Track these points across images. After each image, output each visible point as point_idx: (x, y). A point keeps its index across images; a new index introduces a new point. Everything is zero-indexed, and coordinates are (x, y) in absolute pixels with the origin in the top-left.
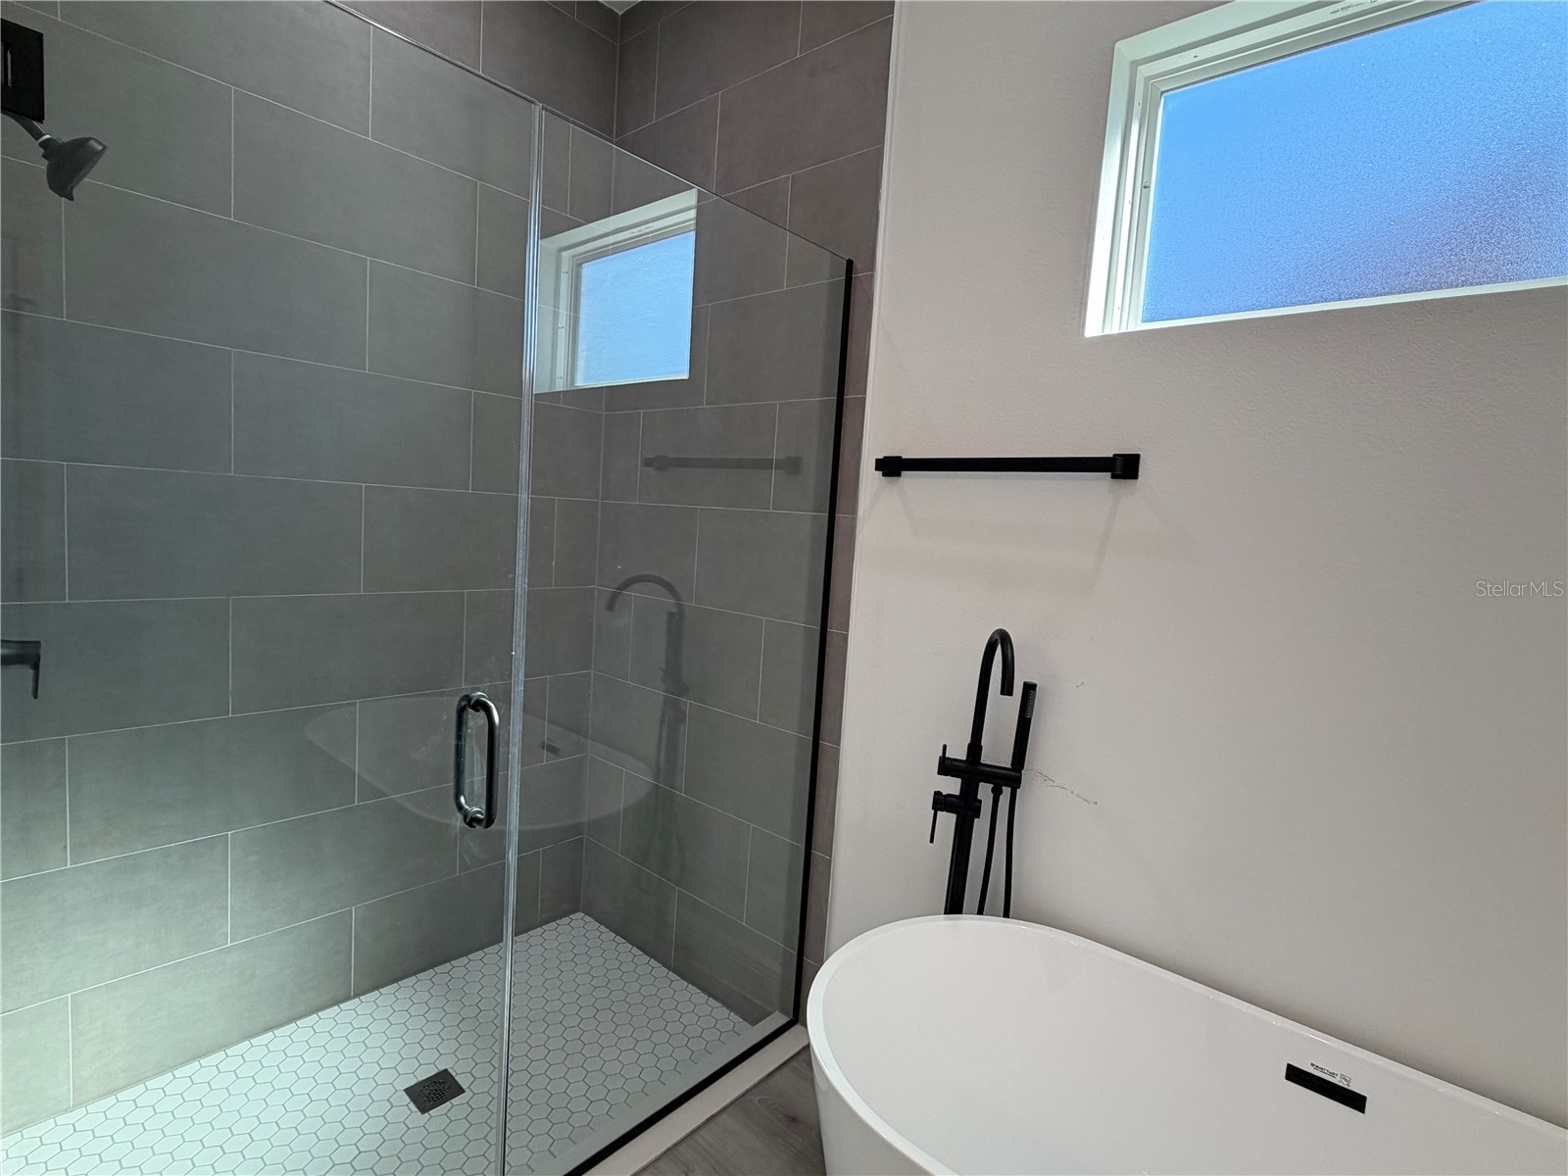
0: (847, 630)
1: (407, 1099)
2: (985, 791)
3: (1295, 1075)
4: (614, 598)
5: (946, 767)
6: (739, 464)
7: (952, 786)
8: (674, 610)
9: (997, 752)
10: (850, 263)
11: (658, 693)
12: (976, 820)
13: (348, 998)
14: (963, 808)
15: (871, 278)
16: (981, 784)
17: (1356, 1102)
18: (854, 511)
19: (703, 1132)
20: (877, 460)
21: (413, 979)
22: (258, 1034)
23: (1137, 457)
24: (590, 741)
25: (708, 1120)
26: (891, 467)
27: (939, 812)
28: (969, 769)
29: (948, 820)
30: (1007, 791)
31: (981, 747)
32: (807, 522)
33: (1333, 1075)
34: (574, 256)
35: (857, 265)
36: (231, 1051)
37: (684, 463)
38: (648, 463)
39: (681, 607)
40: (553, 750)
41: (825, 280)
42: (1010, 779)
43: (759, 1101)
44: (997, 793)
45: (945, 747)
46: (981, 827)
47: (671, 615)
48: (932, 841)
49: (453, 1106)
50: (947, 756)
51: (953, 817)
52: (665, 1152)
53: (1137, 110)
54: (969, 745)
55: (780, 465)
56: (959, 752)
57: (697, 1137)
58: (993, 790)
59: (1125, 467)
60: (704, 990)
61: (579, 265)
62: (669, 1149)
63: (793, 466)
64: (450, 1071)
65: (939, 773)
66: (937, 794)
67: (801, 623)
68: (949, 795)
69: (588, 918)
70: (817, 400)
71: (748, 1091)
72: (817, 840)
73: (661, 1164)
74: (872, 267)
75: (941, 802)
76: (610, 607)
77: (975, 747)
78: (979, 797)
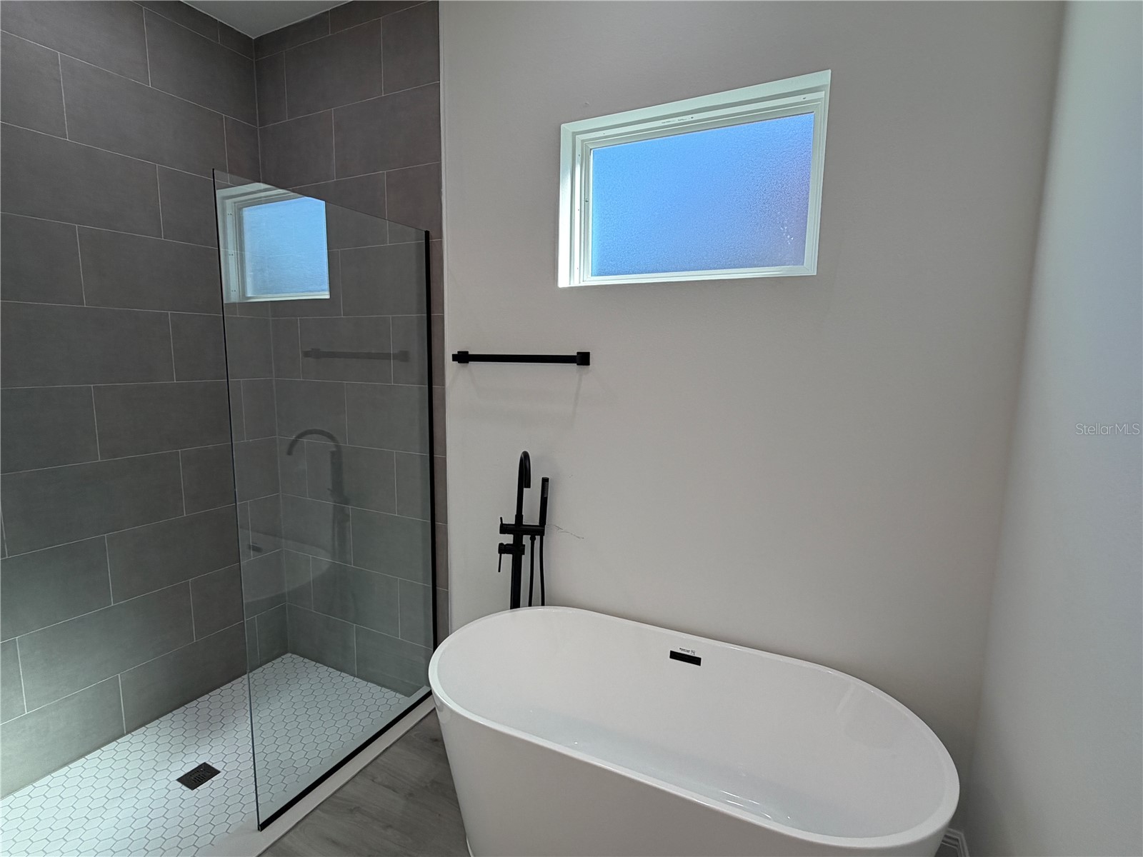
0: (446, 455)
1: (180, 784)
2: (526, 539)
3: (674, 655)
4: (293, 444)
5: (504, 529)
6: (369, 356)
7: (508, 539)
8: (334, 449)
9: (531, 518)
10: (427, 233)
11: (330, 504)
12: (523, 556)
13: (122, 735)
14: (515, 550)
15: (441, 243)
16: (524, 536)
17: (696, 661)
18: (443, 384)
19: (381, 758)
20: (453, 355)
21: (170, 715)
22: (55, 770)
23: (588, 353)
24: (283, 540)
25: (384, 751)
26: (462, 357)
27: (503, 555)
28: (517, 529)
29: (508, 559)
30: (538, 538)
31: (522, 516)
32: (417, 391)
33: (688, 651)
34: (235, 203)
35: (432, 234)
36: (37, 784)
37: (333, 355)
38: (306, 354)
39: (338, 446)
40: (257, 549)
41: (413, 241)
42: (538, 531)
43: (415, 735)
44: (533, 540)
45: (501, 518)
46: (526, 560)
47: (333, 453)
48: (499, 571)
49: (213, 781)
50: (504, 523)
51: (510, 556)
52: (359, 772)
53: (578, 159)
54: (516, 516)
55: (396, 357)
56: (510, 520)
57: (378, 761)
58: (531, 539)
59: (583, 359)
60: (379, 684)
61: (240, 209)
62: (361, 771)
63: (404, 356)
64: (207, 763)
65: (501, 533)
66: (501, 545)
67: (418, 452)
68: (507, 545)
69: (294, 656)
70: (416, 316)
71: (408, 731)
72: (440, 581)
73: (357, 778)
74: (440, 236)
75: (503, 549)
76: (290, 453)
77: (519, 516)
78: (524, 543)
